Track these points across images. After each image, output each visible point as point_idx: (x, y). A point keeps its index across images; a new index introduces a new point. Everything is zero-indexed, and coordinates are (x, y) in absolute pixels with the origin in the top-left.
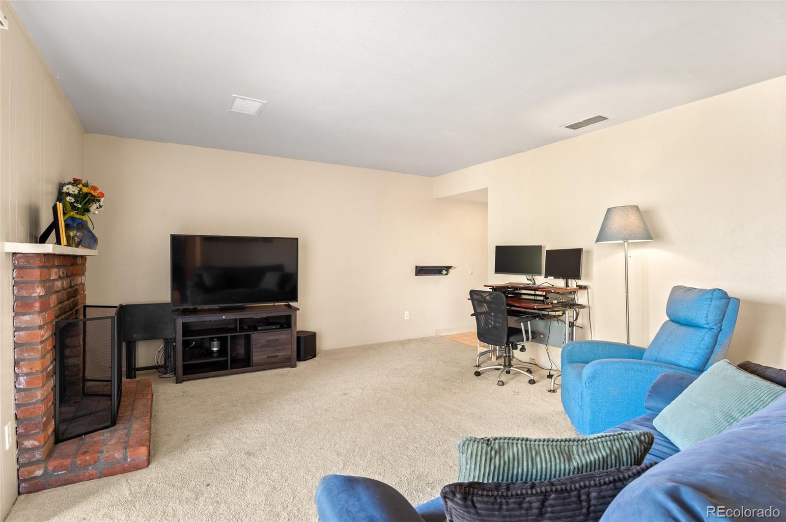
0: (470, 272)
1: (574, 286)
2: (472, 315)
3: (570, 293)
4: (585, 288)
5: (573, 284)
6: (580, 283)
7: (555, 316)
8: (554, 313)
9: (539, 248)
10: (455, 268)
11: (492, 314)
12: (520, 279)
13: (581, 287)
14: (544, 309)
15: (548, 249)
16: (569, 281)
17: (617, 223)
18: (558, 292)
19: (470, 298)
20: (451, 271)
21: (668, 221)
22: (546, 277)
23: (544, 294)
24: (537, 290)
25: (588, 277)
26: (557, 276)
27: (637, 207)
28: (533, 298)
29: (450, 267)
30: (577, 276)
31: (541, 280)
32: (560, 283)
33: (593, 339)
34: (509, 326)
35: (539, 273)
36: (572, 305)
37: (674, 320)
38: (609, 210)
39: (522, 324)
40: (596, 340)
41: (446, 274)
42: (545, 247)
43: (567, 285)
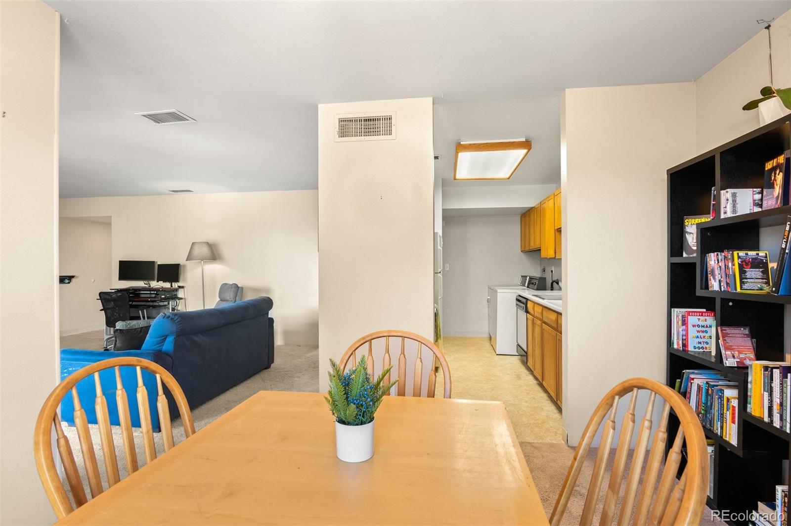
0: (93, 280)
1: (177, 287)
2: (101, 310)
3: (173, 291)
4: (183, 287)
5: (175, 285)
6: (180, 284)
7: (163, 306)
8: (162, 303)
9: (153, 263)
10: (77, 277)
11: (117, 308)
12: (140, 284)
13: (180, 287)
14: (155, 301)
15: (159, 263)
16: (173, 283)
17: (197, 251)
18: (164, 290)
19: (99, 298)
20: (73, 280)
21: (225, 250)
22: (158, 282)
23: (155, 292)
24: (152, 291)
25: (184, 280)
26: (164, 281)
27: (208, 243)
28: (149, 296)
29: (73, 277)
30: (177, 280)
31: (155, 284)
32: (167, 285)
33: (187, 311)
34: (131, 315)
35: (153, 279)
36: (175, 298)
37: (221, 300)
38: (193, 243)
39: (140, 312)
40: (190, 310)
41: (69, 283)
42: (157, 262)
43: (172, 286)
